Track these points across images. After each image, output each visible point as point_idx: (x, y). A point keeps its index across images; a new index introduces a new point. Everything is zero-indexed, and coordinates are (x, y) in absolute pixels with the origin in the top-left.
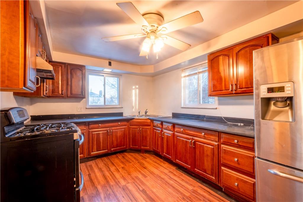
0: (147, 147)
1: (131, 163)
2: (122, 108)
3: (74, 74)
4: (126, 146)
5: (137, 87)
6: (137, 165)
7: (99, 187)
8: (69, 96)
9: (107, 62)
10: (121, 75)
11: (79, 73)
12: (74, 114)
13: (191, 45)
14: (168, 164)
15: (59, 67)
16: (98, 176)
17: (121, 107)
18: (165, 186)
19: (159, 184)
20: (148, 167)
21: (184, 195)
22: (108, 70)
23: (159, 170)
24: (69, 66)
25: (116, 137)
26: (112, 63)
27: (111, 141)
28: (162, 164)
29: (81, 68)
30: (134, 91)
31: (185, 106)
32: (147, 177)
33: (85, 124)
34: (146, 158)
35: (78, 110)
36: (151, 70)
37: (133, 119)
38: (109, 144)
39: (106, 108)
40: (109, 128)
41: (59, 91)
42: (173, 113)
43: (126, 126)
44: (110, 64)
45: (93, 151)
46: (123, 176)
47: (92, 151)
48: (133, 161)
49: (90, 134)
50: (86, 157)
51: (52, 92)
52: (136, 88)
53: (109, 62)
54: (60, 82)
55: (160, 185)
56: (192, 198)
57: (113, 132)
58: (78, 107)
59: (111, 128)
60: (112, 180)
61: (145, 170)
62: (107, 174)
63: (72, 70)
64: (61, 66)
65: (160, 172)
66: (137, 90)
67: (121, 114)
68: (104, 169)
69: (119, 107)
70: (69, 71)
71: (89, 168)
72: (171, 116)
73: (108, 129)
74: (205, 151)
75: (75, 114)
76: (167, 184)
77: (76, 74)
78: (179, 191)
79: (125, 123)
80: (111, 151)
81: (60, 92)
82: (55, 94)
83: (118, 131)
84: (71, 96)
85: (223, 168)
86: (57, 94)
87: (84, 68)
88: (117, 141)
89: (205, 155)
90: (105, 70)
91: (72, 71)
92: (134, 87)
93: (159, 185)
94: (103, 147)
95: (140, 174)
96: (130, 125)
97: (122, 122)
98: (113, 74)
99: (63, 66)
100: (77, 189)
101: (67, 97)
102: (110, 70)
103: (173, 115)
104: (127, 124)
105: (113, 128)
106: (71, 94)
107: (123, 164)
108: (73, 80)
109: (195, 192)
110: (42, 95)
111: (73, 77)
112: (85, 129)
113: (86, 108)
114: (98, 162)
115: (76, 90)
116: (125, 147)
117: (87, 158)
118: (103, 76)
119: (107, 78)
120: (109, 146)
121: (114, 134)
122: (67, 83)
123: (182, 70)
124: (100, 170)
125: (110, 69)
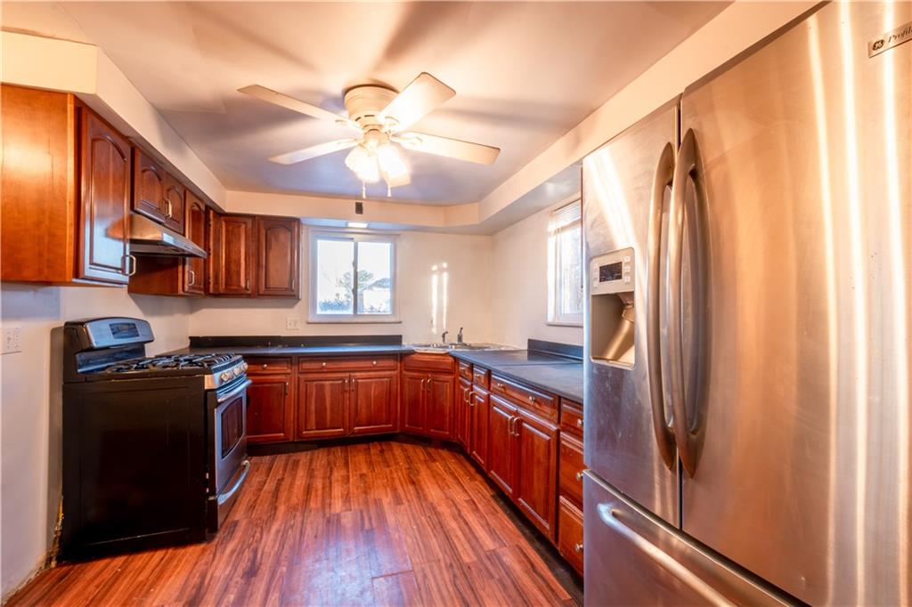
0: (443, 430)
1: (388, 466)
2: (400, 322)
3: (273, 239)
4: (395, 424)
5: (445, 265)
6: (399, 475)
7: (282, 508)
8: (261, 292)
9: (352, 205)
10: (398, 235)
11: (283, 236)
12: (280, 337)
13: (499, 149)
14: (480, 482)
15: (240, 227)
16: (296, 487)
17: (397, 320)
18: (430, 531)
19: (417, 525)
20: (423, 483)
21: (459, 559)
22: (358, 224)
23: (445, 494)
24: (262, 222)
25: (368, 397)
26: (363, 205)
27: (353, 406)
28: (465, 480)
29: (289, 225)
30: (435, 278)
31: (557, 322)
32: (402, 503)
33: (288, 359)
34: (434, 461)
35: (289, 327)
36: (471, 216)
37: (413, 352)
38: (347, 414)
39: (357, 323)
40: (347, 374)
41: (239, 282)
42: (529, 340)
43: (394, 370)
44: (359, 208)
45: (309, 428)
46: (348, 494)
47: (306, 427)
48: (397, 464)
49: (301, 385)
50: (291, 440)
51: (226, 284)
52: (441, 270)
53: (357, 203)
54: (243, 262)
55: (418, 528)
56: (473, 569)
57: (357, 384)
58: (289, 319)
59: (352, 374)
60: (320, 498)
61: (411, 488)
62: (319, 483)
63: (269, 229)
64: (245, 223)
65: (444, 497)
66: (445, 276)
67: (397, 340)
68: (319, 474)
69: (393, 320)
70: (263, 232)
71: (289, 467)
72: (525, 347)
73: (346, 377)
74: (535, 447)
75: (282, 335)
76: (438, 526)
77: (277, 240)
78: (453, 548)
79: (390, 363)
80: (353, 433)
81: (243, 285)
82: (233, 288)
83: (372, 382)
84: (268, 293)
85: (562, 499)
86: (236, 288)
87: (296, 223)
88: (368, 406)
89: (535, 459)
90: (351, 225)
91: (269, 232)
92: (435, 268)
93: (415, 527)
94: (331, 421)
95: (389, 494)
96: (406, 370)
97: (382, 359)
98: (375, 234)
99: (249, 222)
100: (211, 498)
101: (259, 295)
102: (365, 225)
103: (529, 346)
104: (399, 365)
105: (358, 374)
106: (266, 287)
107: (369, 468)
108: (271, 254)
109: (493, 556)
110: (180, 292)
111: (271, 248)
112: (289, 371)
113: (309, 323)
114: (318, 457)
115: (277, 278)
116: (390, 425)
117: (293, 442)
118: (352, 239)
119: (360, 244)
120: (347, 420)
121: (361, 391)
122: (258, 260)
123: (552, 212)
124: (311, 474)
125: (361, 221)
